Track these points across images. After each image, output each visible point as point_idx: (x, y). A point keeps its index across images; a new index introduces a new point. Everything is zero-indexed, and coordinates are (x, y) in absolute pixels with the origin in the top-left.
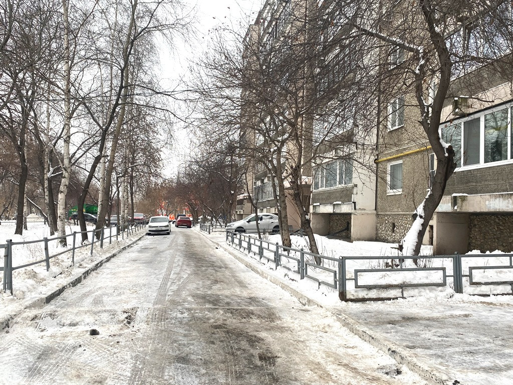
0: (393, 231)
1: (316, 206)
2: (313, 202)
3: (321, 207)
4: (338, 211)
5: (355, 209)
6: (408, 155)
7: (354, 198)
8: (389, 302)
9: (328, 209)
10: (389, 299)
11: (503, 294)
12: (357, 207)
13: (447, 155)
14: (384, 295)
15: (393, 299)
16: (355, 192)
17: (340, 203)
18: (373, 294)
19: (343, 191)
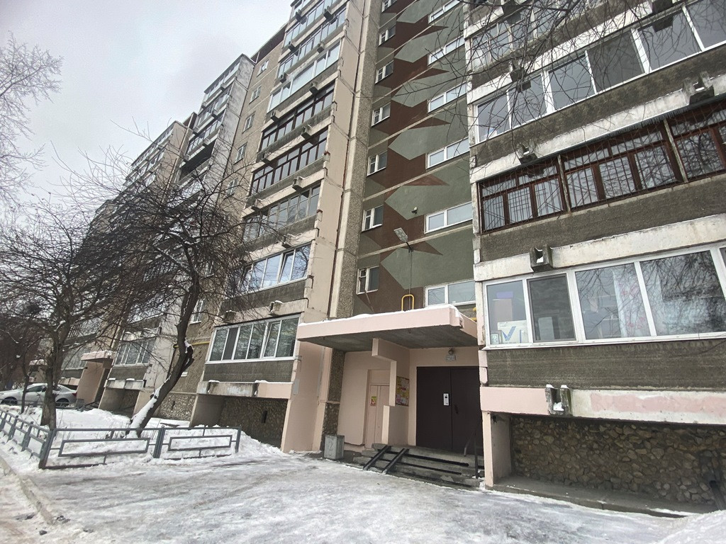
0: (172, 408)
1: (111, 381)
2: (110, 377)
3: (116, 382)
4: (128, 387)
5: (144, 386)
6: (198, 345)
7: (146, 376)
8: (88, 468)
9: (120, 385)
10: (89, 466)
11: (191, 458)
12: (146, 385)
13: (186, 352)
14: (85, 462)
15: (94, 465)
16: (148, 371)
17: (133, 379)
18: (75, 462)
19: (138, 368)
